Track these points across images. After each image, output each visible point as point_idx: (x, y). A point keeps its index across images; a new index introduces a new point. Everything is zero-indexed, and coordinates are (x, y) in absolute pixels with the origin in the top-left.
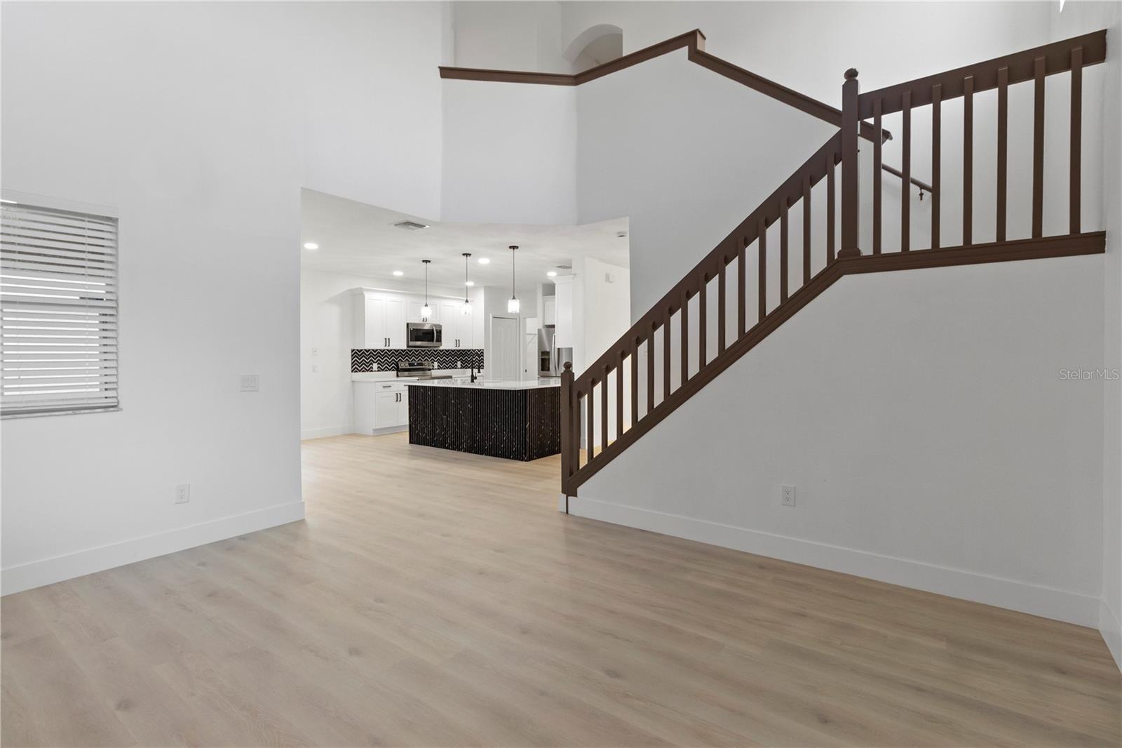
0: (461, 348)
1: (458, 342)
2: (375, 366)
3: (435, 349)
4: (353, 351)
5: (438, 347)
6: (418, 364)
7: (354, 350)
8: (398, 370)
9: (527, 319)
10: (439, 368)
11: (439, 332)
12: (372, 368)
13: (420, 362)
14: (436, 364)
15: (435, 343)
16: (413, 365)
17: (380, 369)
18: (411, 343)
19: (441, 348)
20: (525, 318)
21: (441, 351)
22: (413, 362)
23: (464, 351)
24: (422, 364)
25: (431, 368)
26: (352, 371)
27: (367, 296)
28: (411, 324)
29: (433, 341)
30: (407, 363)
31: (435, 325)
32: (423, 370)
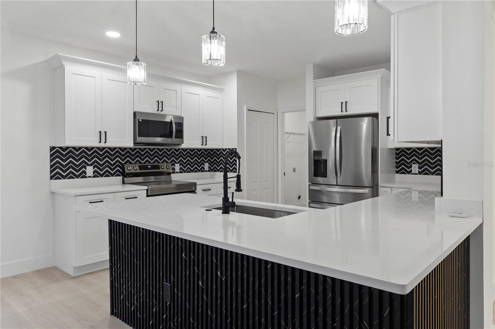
0: (209, 146)
1: (204, 139)
2: (90, 170)
3: (177, 147)
4: (52, 148)
5: (179, 145)
6: (154, 167)
7: (54, 148)
8: (124, 175)
9: (286, 114)
10: (182, 171)
11: (180, 125)
12: (85, 173)
13: (156, 164)
14: (177, 167)
15: (174, 140)
16: (146, 168)
17: (96, 175)
18: (140, 139)
19: (183, 146)
20: (283, 113)
21: (185, 150)
22: (147, 164)
23: (212, 150)
24: (158, 167)
25: (171, 171)
26: (52, 178)
27: (70, 69)
28: (139, 112)
29: (171, 137)
30: (139, 164)
31: (175, 117)
32: (161, 174)
